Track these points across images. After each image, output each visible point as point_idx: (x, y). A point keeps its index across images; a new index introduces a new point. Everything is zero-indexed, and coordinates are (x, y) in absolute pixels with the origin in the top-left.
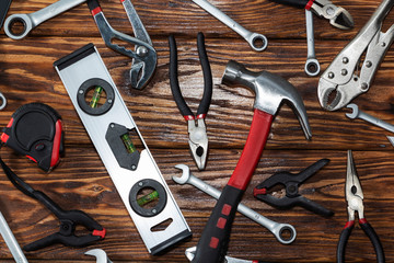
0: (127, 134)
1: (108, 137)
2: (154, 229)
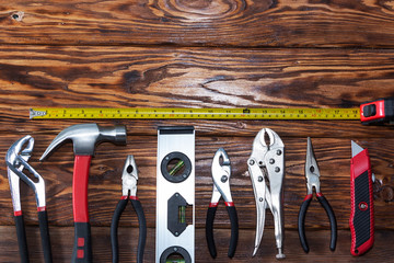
1: (169, 201)
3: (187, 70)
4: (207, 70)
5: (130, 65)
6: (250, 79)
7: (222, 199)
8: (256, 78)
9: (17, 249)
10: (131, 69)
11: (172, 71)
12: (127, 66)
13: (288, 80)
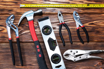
0: (53, 41)
1: (48, 41)
2: (56, 67)
7: (80, 26)
9: (10, 50)
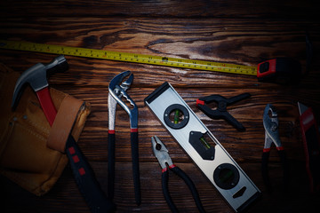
0: (202, 137)
2: (235, 196)
3: (135, 35)
4: (151, 35)
5: (89, 31)
6: (186, 42)
8: (191, 42)
10: (90, 34)
11: (123, 36)
12: (86, 32)
13: (217, 42)
